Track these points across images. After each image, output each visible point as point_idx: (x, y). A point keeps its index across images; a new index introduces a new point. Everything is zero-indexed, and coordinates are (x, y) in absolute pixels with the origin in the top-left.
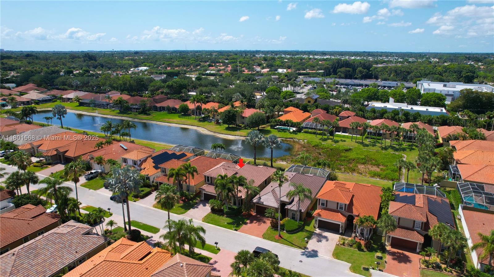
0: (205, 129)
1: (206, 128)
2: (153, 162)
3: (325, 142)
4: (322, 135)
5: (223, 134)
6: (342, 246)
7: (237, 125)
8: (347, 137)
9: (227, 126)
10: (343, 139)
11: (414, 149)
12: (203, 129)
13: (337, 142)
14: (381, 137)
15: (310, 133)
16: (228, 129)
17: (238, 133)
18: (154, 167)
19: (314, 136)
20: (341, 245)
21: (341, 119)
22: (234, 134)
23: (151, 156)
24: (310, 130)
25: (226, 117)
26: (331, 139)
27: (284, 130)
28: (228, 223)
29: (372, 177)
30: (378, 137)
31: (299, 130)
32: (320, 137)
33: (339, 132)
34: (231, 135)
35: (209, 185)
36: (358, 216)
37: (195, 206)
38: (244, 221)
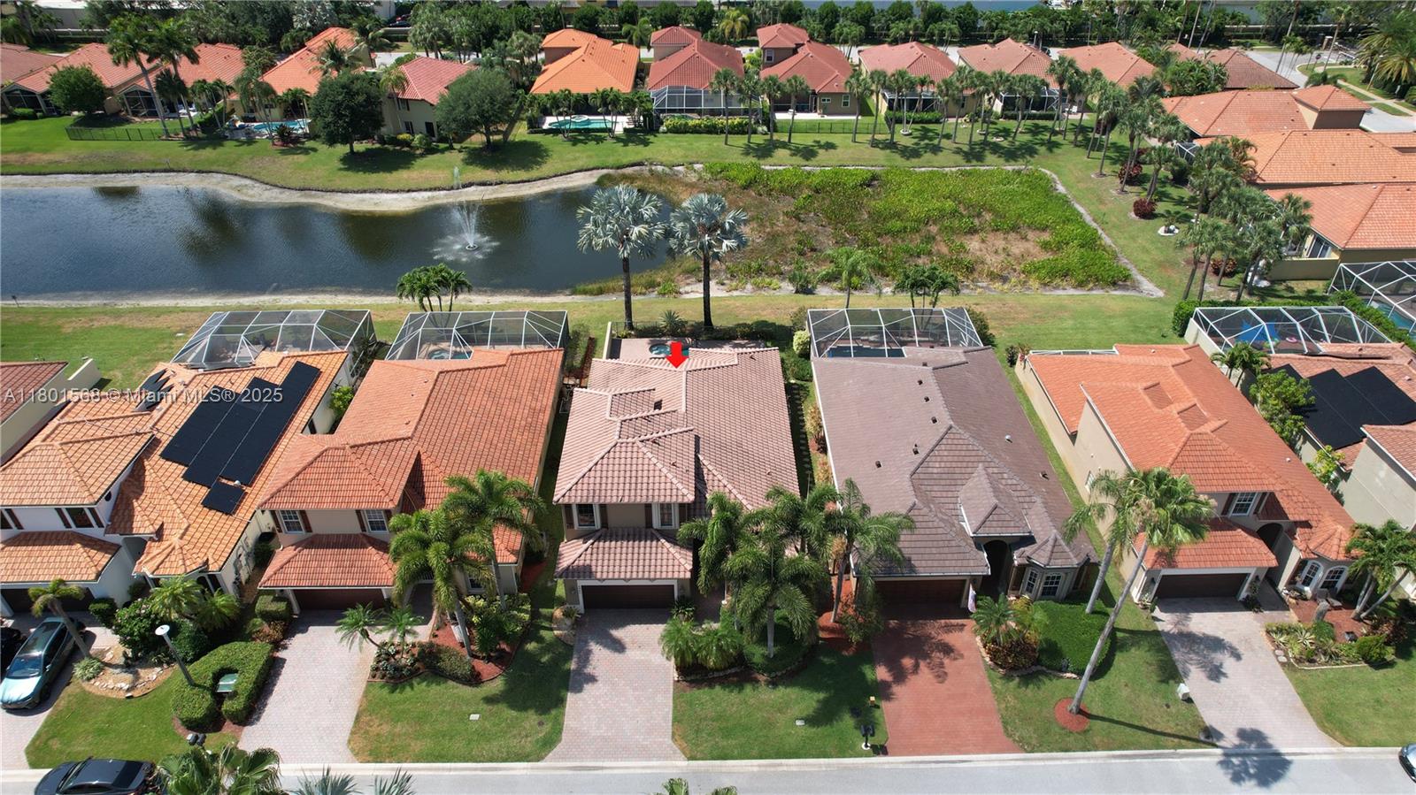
0: (248, 182)
1: (248, 172)
2: (187, 477)
3: (769, 160)
4: (743, 133)
5: (346, 192)
6: (1307, 667)
7: (382, 141)
8: (843, 129)
9: (344, 149)
10: (823, 139)
11: (1057, 145)
12: (236, 181)
13: (808, 153)
14: (937, 114)
15: (696, 130)
16: (354, 162)
17: (402, 176)
18: (208, 503)
19: (717, 141)
20: (1299, 661)
21: (769, 58)
22: (401, 186)
23: (154, 443)
24: (694, 120)
25: (339, 116)
26: (784, 145)
27: (586, 135)
28: (812, 721)
29: (1045, 285)
30: (926, 116)
31: (647, 128)
32: (741, 140)
33: (785, 110)
34: (388, 191)
35: (598, 539)
36: (1306, 524)
37: (573, 666)
38: (863, 675)
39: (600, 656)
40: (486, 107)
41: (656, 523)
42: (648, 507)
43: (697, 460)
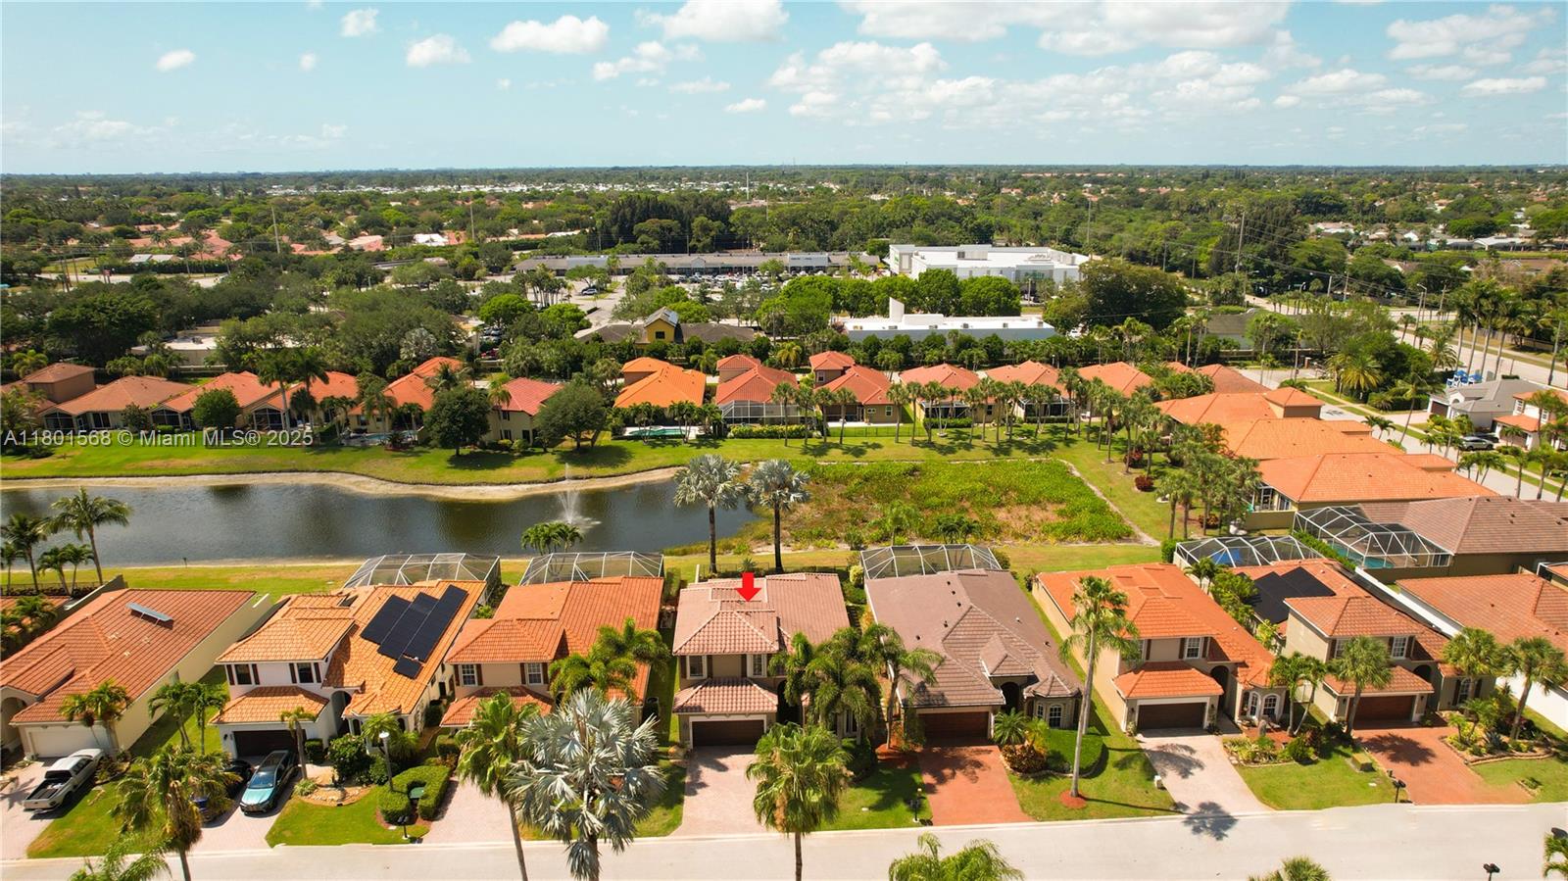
0: (364, 478)
1: (365, 471)
2: (379, 651)
3: (825, 458)
4: (801, 437)
5: (455, 485)
6: (1252, 765)
7: (483, 446)
8: (887, 433)
9: (453, 452)
10: (871, 441)
11: (1073, 441)
12: (354, 478)
13: (858, 452)
14: (968, 420)
15: (759, 436)
16: (459, 462)
17: (504, 473)
18: (397, 670)
19: (779, 444)
20: (1247, 762)
21: (821, 379)
22: (503, 480)
23: (354, 628)
24: (757, 428)
26: (837, 446)
27: (663, 440)
28: (873, 808)
29: (1062, 540)
30: (958, 421)
31: (717, 433)
32: (799, 443)
33: (836, 420)
34: (492, 484)
35: (706, 685)
36: (1243, 665)
37: (687, 780)
38: (913, 780)
39: (707, 774)
40: (581, 414)
41: (750, 672)
42: (744, 657)
43: (779, 630)
